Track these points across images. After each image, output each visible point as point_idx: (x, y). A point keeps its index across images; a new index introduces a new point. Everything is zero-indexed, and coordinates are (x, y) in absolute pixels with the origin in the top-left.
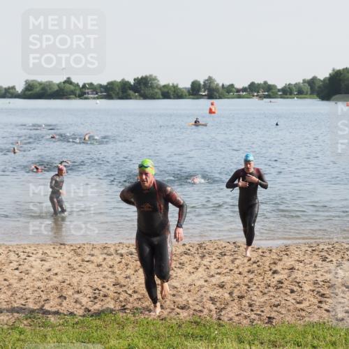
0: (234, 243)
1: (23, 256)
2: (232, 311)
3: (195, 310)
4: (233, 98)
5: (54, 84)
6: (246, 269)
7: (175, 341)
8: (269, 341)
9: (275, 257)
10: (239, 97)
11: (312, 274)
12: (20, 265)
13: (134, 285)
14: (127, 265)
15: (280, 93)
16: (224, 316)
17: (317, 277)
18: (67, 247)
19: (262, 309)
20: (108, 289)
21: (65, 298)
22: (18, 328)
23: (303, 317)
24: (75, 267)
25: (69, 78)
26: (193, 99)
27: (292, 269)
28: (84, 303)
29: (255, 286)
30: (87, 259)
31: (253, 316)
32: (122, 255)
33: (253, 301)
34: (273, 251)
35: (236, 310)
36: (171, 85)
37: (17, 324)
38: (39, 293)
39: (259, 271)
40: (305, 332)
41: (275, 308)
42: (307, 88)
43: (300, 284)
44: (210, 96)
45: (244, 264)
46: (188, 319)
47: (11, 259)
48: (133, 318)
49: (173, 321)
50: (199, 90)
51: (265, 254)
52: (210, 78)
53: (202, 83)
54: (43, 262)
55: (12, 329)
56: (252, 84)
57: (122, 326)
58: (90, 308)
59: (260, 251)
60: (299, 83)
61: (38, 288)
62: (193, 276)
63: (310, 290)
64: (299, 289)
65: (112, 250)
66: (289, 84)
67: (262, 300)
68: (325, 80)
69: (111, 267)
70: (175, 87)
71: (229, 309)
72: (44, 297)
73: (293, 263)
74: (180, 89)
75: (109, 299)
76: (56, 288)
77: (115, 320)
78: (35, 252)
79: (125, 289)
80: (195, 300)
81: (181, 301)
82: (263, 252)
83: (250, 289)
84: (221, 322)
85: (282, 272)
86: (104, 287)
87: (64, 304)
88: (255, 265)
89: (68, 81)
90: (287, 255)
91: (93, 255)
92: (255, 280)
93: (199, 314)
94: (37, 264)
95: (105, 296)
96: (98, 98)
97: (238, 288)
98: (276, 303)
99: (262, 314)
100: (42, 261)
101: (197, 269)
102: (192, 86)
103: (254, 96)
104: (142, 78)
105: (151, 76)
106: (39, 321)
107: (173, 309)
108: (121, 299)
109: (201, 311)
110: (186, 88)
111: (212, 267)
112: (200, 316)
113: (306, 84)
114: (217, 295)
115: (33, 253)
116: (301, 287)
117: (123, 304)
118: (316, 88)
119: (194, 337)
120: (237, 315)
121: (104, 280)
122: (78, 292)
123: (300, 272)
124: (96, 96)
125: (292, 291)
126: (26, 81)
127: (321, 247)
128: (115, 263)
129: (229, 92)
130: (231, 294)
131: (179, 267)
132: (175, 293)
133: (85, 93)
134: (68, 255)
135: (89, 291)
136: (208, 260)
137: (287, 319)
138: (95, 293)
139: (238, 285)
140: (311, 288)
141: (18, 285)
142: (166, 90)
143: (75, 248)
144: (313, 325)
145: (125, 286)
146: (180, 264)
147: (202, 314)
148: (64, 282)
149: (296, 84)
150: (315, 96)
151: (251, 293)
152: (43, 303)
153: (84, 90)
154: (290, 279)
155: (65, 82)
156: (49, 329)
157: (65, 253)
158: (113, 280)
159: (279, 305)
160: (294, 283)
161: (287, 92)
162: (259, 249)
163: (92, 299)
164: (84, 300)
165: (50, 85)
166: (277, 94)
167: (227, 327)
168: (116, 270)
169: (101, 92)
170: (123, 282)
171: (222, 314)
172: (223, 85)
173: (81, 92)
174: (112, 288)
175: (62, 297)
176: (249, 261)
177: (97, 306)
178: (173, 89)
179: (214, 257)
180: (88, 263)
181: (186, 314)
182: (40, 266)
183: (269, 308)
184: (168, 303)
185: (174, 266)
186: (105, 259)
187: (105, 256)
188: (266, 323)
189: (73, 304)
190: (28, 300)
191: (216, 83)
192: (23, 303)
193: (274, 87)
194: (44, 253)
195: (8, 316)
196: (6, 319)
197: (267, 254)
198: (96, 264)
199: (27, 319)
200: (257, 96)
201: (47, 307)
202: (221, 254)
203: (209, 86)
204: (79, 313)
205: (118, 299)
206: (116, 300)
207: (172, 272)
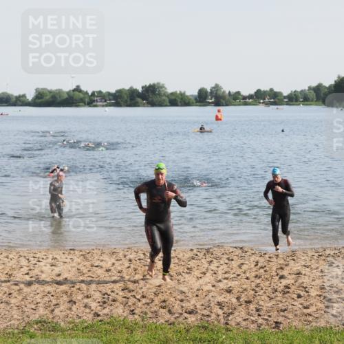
0: (241, 248)
1: (33, 261)
2: (239, 316)
3: (203, 315)
4: (239, 105)
5: (63, 92)
6: (253, 274)
9: (282, 262)
10: (246, 104)
11: (319, 279)
12: (30, 270)
13: (143, 290)
14: (135, 270)
15: (286, 100)
16: (231, 320)
17: (323, 282)
18: (76, 252)
19: (270, 314)
20: (117, 294)
21: (75, 303)
22: (29, 332)
23: (310, 322)
24: (84, 272)
25: (78, 87)
26: (200, 106)
27: (299, 274)
28: (93, 308)
29: (262, 291)
30: (97, 265)
31: (260, 321)
32: (130, 260)
33: (260, 305)
34: (280, 256)
35: (244, 314)
36: (178, 92)
37: (27, 329)
38: (49, 298)
39: (266, 276)
40: (312, 337)
41: (282, 313)
42: (312, 95)
43: (307, 289)
44: (217, 104)
45: (251, 269)
46: (196, 323)
47: (22, 264)
48: (141, 323)
49: (181, 325)
50: (206, 97)
51: (271, 260)
52: (217, 86)
53: (209, 90)
54: (53, 267)
55: (23, 333)
56: (259, 91)
57: (131, 330)
58: (99, 313)
59: (267, 256)
60: (305, 90)
61: (49, 293)
62: (201, 281)
63: (317, 295)
64: (306, 294)
65: (121, 255)
66: (295, 92)
67: (270, 305)
68: (330, 86)
69: (119, 272)
70: (182, 95)
71: (237, 314)
72: (54, 302)
73: (299, 268)
74: (187, 96)
75: (118, 304)
76: (66, 293)
77: (124, 324)
78: (45, 257)
79: (133, 293)
80: (203, 305)
81: (189, 306)
82: (270, 258)
83: (257, 294)
84: (228, 326)
85: (289, 277)
86: (112, 292)
87: (74, 308)
88: (262, 271)
89: (78, 89)
90: (294, 260)
91: (102, 261)
92: (262, 285)
93: (207, 319)
94: (47, 269)
95: (114, 301)
96: (106, 106)
97: (246, 293)
98: (284, 308)
99: (270, 319)
100: (52, 266)
101: (204, 273)
102: (199, 93)
103: (260, 103)
104: (150, 86)
105: (158, 83)
106: (49, 325)
107: (181, 314)
108: (130, 304)
109: (209, 316)
110: (192, 96)
111: (220, 272)
112: (208, 321)
113: (312, 92)
114: (225, 300)
115: (43, 259)
116: (307, 292)
117: (132, 308)
118: (322, 95)
119: (202, 341)
120: (245, 320)
121: (112, 285)
122: (87, 297)
123: (306, 277)
124: (105, 103)
125: (299, 296)
126: (36, 90)
127: (328, 252)
128: (124, 268)
129: (236, 99)
130: (238, 298)
131: (187, 273)
132: (183, 297)
133: (94, 101)
134: (77, 260)
135: (98, 295)
136: (216, 264)
137: (294, 324)
138: (104, 298)
139: (245, 290)
140: (318, 293)
141: (28, 290)
142: (173, 97)
143: (84, 253)
144: (320, 330)
145: (133, 291)
146: (188, 269)
147: (209, 319)
148: (73, 287)
149: (302, 91)
150: (321, 103)
151: (259, 297)
152: (53, 307)
153: (92, 98)
154: (297, 284)
155: (74, 90)
156: (59, 333)
157: (75, 258)
158: (122, 285)
159: (286, 310)
160: (301, 288)
161: (293, 99)
162: (265, 254)
164: (94, 305)
165: (59, 93)
166: (283, 101)
167: (235, 331)
168: (125, 275)
169: (110, 100)
170: (131, 287)
171: (230, 318)
172: (229, 92)
173: (91, 100)
174: (121, 293)
175: (72, 302)
176: (256, 266)
177: (106, 311)
178: (180, 96)
179: (222, 262)
180: (97, 268)
181: (193, 319)
182: (50, 271)
183: (276, 312)
184: (177, 308)
185: (181, 271)
186: (114, 264)
187: (113, 261)
188: (274, 328)
189: (83, 309)
190: (39, 305)
191: (222, 90)
192: (33, 307)
193: (280, 93)
194: (54, 259)
195: (19, 320)
196: (17, 323)
197: (274, 259)
198: (105, 269)
199: (37, 324)
200: (263, 103)
201: (57, 311)
202: (228, 259)
203: (216, 93)
204: (88, 317)
205: (127, 303)
206: (125, 304)
207: (180, 276)
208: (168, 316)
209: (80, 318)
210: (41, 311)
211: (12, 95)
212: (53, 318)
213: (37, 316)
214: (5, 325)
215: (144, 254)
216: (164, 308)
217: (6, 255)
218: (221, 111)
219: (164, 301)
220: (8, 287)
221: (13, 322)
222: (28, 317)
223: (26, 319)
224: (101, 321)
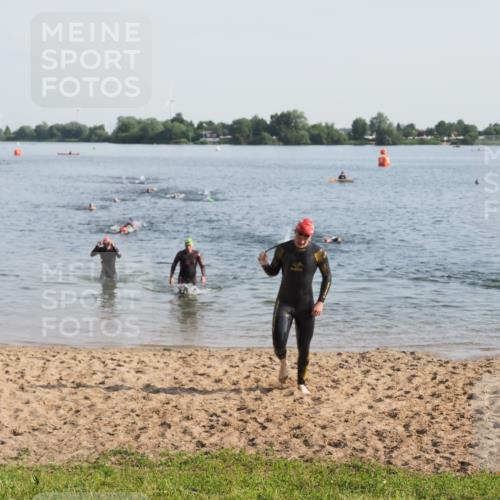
0: (412, 353)
1: (111, 365)
2: (407, 453)
3: (355, 449)
4: (413, 144)
5: (157, 123)
6: (429, 392)
7: (325, 493)
8: (462, 497)
9: (471, 374)
10: (422, 142)
12: (107, 377)
13: (267, 410)
14: (257, 381)
15: (481, 137)
16: (396, 457)
18: (173, 354)
19: (452, 450)
20: (231, 415)
21: (169, 426)
22: (103, 466)
24: (184, 382)
25: (179, 115)
26: (355, 144)
27: (497, 392)
28: (196, 434)
29: (442, 417)
30: (201, 372)
31: (438, 460)
33: (439, 437)
34: (469, 365)
35: (414, 450)
36: (323, 124)
37: (101, 462)
38: (133, 419)
39: (448, 395)
41: (470, 450)
44: (380, 141)
45: (425, 384)
46: (344, 461)
47: (95, 368)
48: (265, 458)
49: (323, 464)
50: (364, 133)
51: (456, 371)
52: (380, 116)
53: (368, 122)
54: (139, 375)
55: (94, 468)
56: (441, 125)
57: (250, 468)
58: (205, 442)
59: (450, 365)
61: (132, 411)
62: (352, 400)
65: (236, 359)
66: (496, 125)
67: (453, 437)
69: (234, 384)
70: (329, 128)
71: (404, 448)
72: (140, 424)
73: (497, 384)
74: (337, 131)
75: (231, 429)
76: (157, 412)
77: (240, 459)
78: (127, 360)
79: (254, 415)
80: (354, 435)
81: (334, 435)
82: (454, 368)
83: (434, 421)
84: (391, 467)
86: (224, 412)
87: (168, 434)
88: (442, 387)
89: (178, 119)
90: (489, 372)
91: (209, 367)
92: (441, 407)
93: (360, 455)
94: (131, 376)
95: (226, 425)
96: (219, 143)
97: (418, 418)
98: (473, 442)
99: (453, 458)
100: (138, 372)
101: (358, 389)
102: (353, 126)
103: (443, 141)
104: (283, 115)
105: (295, 111)
106: (133, 457)
107: (323, 447)
108: (248, 429)
109: (363, 451)
110: (344, 130)
111: (380, 388)
112: (362, 458)
114: (388, 428)
115: (125, 362)
117: (251, 437)
119: (352, 487)
120: (416, 458)
121: (224, 403)
122: (188, 418)
124: (217, 139)
125: (497, 426)
126: (120, 119)
128: (240, 378)
129: (406, 135)
130: (406, 426)
131: (332, 387)
132: (325, 423)
133: (201, 136)
134: (174, 364)
135: (202, 417)
136: (374, 377)
137: (489, 466)
138: (211, 421)
139: (417, 414)
141: (104, 406)
142: (316, 132)
143: (184, 355)
145: (253, 411)
146: (334, 381)
147: (364, 455)
148: (168, 403)
151: (436, 426)
152: (138, 432)
153: (199, 131)
155: (173, 120)
156: (147, 469)
157: (170, 361)
158: (238, 402)
159: (476, 445)
161: (492, 136)
162: (447, 362)
163: (207, 429)
164: (197, 430)
165: (152, 123)
166: (477, 138)
167: (401, 474)
168: (242, 388)
169: (224, 135)
170: (251, 405)
171: (393, 455)
172: (398, 125)
173: (196, 135)
174: (236, 414)
175: (165, 425)
176: (434, 379)
177: (214, 439)
178: (326, 131)
179: (383, 373)
180: (202, 378)
181: (341, 454)
182: (134, 380)
183: (462, 448)
184: (316, 437)
185: (324, 384)
186: (226, 372)
187: (226, 367)
188: (458, 471)
189: (180, 435)
190: (118, 428)
191: (388, 122)
192: (110, 431)
193: (473, 128)
194: (141, 362)
195: (89, 449)
196: (86, 453)
197: (460, 370)
198: (213, 379)
199: (115, 455)
200: (447, 141)
201: (144, 438)
202: (393, 368)
203: (379, 127)
204: (188, 448)
205: (244, 429)
206: (242, 430)
207: (322, 392)
208: (303, 449)
209: (176, 448)
210: (122, 437)
211: (85, 126)
212: (138, 448)
213: (116, 444)
214: (69, 456)
215: (270, 359)
216: (297, 437)
217: (73, 355)
218: (386, 152)
219: (299, 427)
220: (76, 402)
221: (80, 452)
222: (102, 444)
223: (100, 448)
224: (206, 453)
